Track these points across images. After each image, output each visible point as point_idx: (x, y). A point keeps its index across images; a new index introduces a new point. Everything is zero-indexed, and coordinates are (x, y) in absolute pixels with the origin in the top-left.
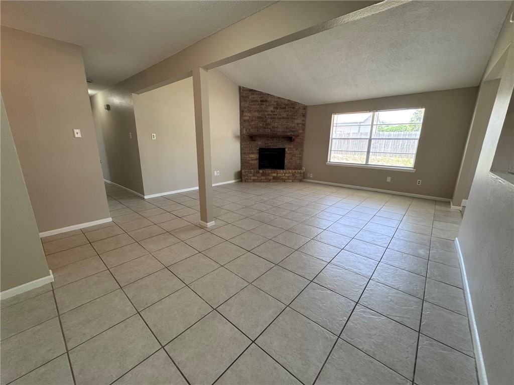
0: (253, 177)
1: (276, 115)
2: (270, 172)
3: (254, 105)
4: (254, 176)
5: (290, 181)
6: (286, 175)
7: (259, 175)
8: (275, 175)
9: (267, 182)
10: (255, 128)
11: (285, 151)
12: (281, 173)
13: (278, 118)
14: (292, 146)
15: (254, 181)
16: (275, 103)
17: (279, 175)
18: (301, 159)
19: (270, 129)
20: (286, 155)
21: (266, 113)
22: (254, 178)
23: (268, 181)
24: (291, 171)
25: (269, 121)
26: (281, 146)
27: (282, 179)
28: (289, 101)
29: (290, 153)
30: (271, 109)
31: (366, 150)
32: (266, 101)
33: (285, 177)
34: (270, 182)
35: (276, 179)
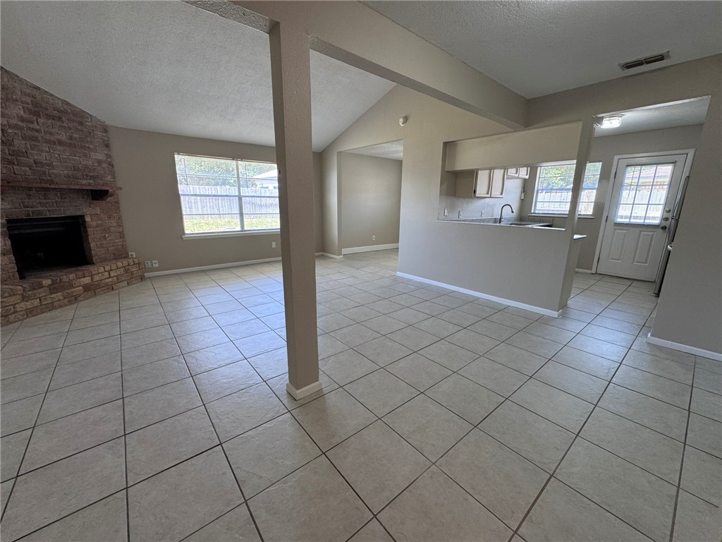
0: (22, 304)
1: (37, 131)
2: (72, 276)
4: (24, 298)
5: (122, 284)
6: (112, 274)
7: (41, 292)
8: (87, 280)
9: (70, 303)
11: (84, 221)
12: (99, 272)
13: (46, 141)
14: (100, 211)
15: (30, 313)
17: (97, 278)
18: (122, 235)
19: (29, 166)
20: (90, 231)
22: (29, 304)
23: (75, 299)
24: (120, 264)
26: (71, 212)
27: (107, 285)
29: (97, 226)
31: (237, 211)
33: (111, 280)
34: (81, 301)
35: (91, 290)
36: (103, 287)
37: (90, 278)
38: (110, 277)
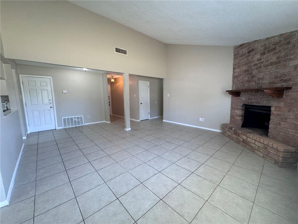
0: (228, 133)
1: (262, 63)
3: (242, 59)
5: (260, 154)
6: (256, 143)
10: (242, 82)
11: (270, 111)
13: (265, 66)
14: (282, 104)
16: (262, 48)
17: (249, 140)
19: (255, 82)
20: (272, 117)
21: (252, 64)
25: (255, 72)
27: (251, 146)
28: (281, 35)
29: (278, 115)
30: (258, 56)
32: (253, 50)
33: (254, 146)
34: (240, 144)
35: (245, 143)
36: (249, 146)
37: (246, 137)
38: (254, 144)
